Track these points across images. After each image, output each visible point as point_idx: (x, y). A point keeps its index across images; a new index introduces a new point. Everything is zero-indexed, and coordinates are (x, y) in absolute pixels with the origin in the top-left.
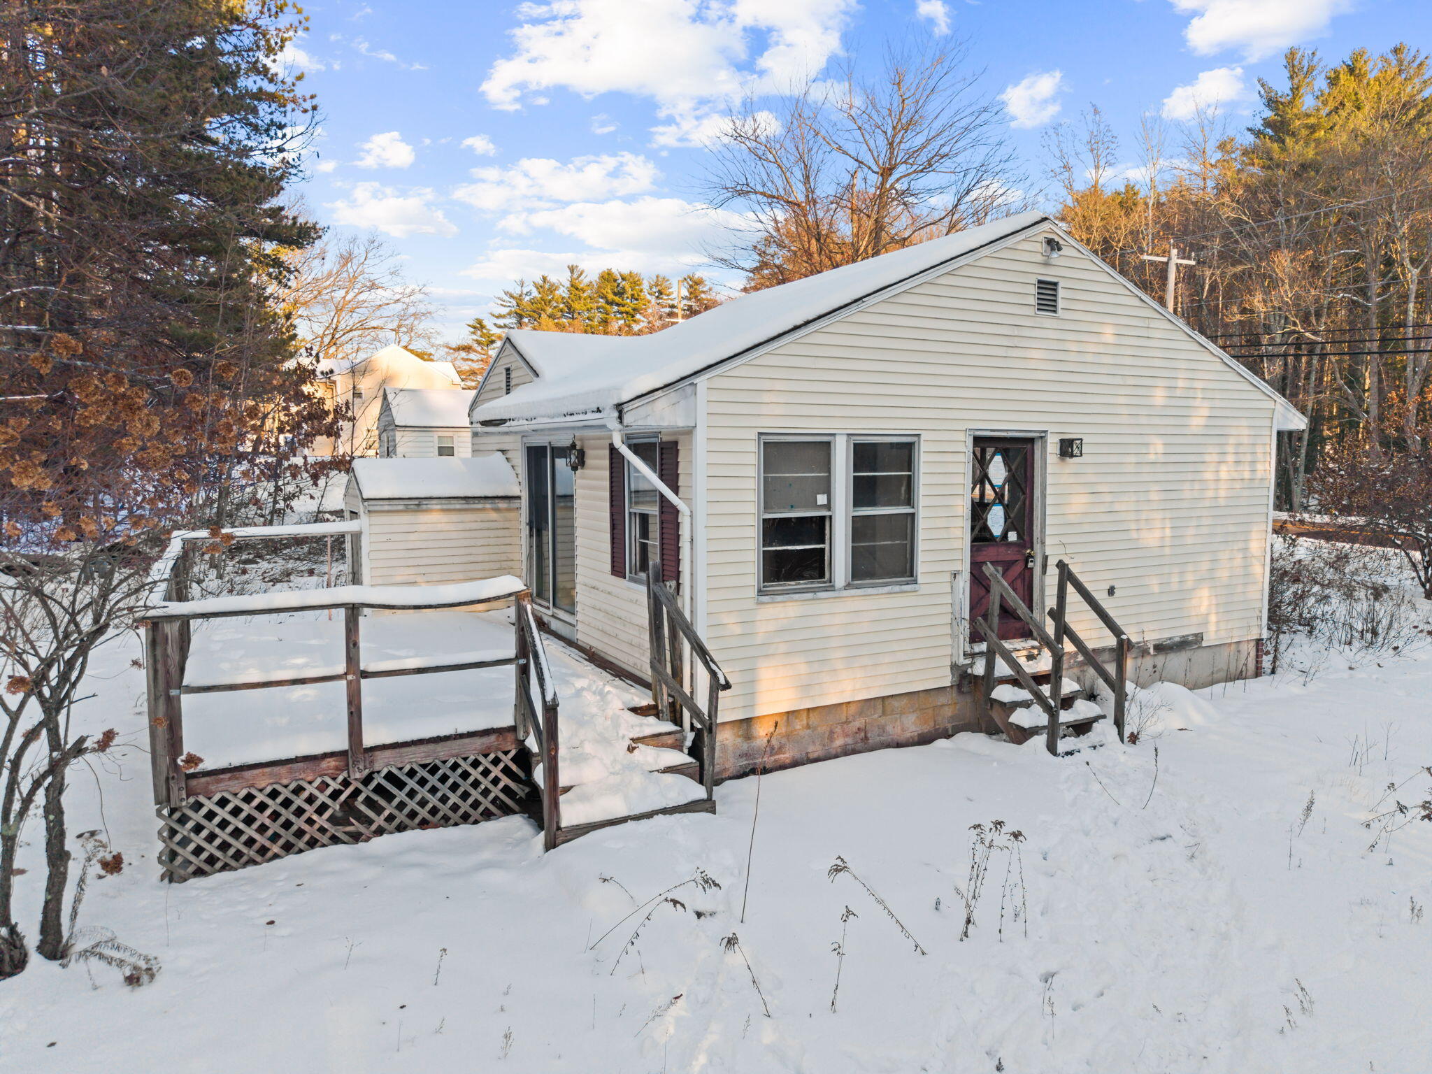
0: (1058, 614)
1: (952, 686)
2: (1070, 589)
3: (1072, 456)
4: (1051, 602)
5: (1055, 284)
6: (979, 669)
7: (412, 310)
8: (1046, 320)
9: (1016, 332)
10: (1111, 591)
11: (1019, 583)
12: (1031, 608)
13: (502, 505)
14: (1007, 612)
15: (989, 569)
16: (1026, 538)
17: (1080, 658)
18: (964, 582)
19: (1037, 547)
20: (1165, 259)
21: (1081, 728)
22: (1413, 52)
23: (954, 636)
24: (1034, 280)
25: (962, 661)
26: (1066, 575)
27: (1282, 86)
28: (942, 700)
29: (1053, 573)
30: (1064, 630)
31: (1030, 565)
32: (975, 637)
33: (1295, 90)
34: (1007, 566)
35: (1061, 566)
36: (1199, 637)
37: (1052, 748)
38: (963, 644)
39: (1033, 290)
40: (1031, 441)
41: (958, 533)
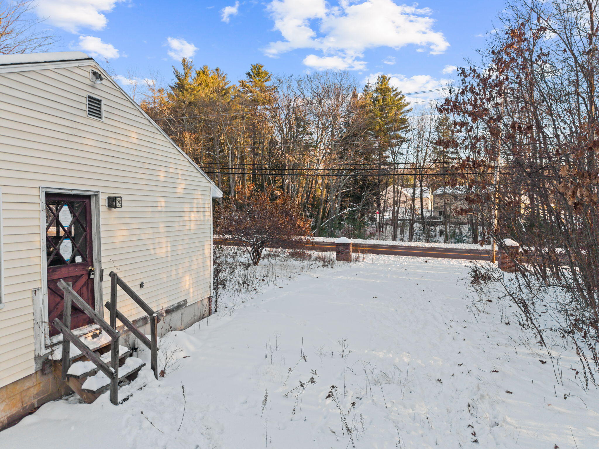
0: (111, 306)
1: (36, 372)
2: (118, 288)
3: (116, 207)
4: (107, 298)
5: (100, 101)
6: (58, 355)
8: (93, 121)
9: (74, 125)
10: (142, 285)
11: (84, 290)
12: (93, 306)
14: (75, 309)
15: (62, 284)
16: (88, 259)
17: (126, 328)
18: (43, 296)
19: (96, 264)
21: (132, 376)
23: (36, 336)
24: (85, 94)
25: (44, 352)
26: (115, 280)
28: (28, 384)
29: (107, 281)
30: (115, 315)
31: (92, 276)
32: (53, 333)
34: (75, 279)
35: (113, 275)
36: (185, 301)
37: (114, 400)
38: (44, 339)
39: (85, 101)
40: (89, 197)
41: (37, 261)
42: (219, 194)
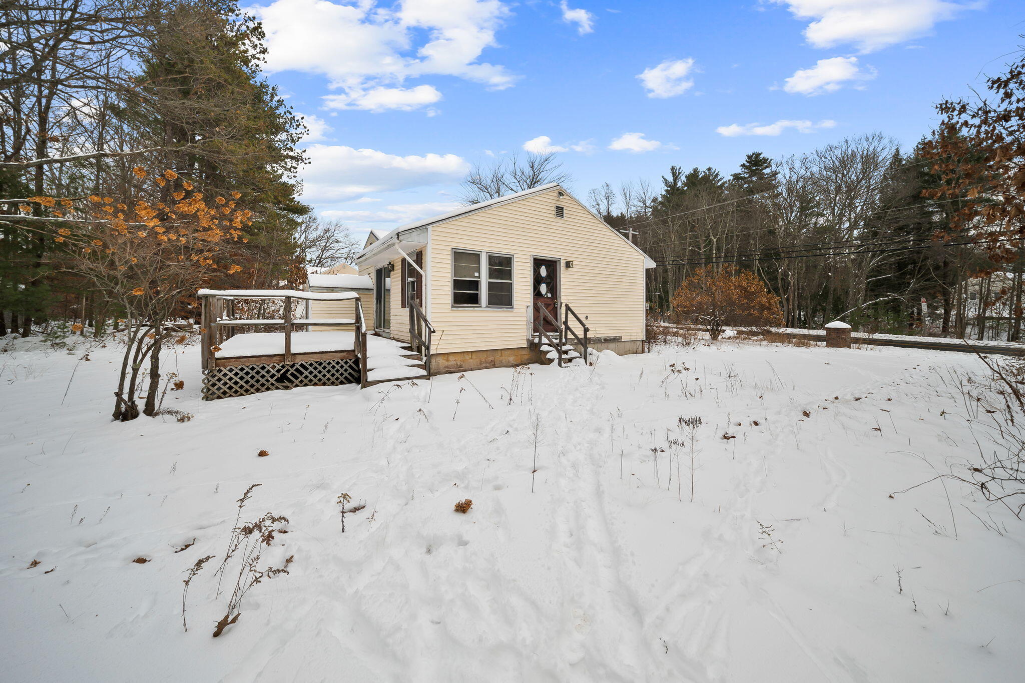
0: (566, 323)
1: (527, 347)
2: (569, 312)
3: (570, 267)
4: (563, 319)
5: (563, 208)
6: (536, 340)
7: (353, 251)
8: (559, 220)
9: (548, 223)
10: (587, 318)
11: (552, 312)
12: (557, 321)
13: (367, 292)
14: (547, 322)
15: (539, 304)
16: (555, 296)
17: (576, 341)
18: (531, 310)
19: (558, 299)
20: (627, 232)
21: (570, 360)
22: (714, 170)
23: (528, 329)
24: (555, 205)
25: (531, 338)
26: (568, 308)
27: (670, 179)
28: (524, 352)
29: (564, 308)
30: (568, 328)
31: (556, 306)
32: (535, 331)
33: (675, 180)
34: (547, 306)
35: (566, 305)
36: (620, 337)
37: (560, 365)
38: (531, 331)
39: (555, 209)
40: (555, 262)
41: (529, 292)
42: (652, 265)
